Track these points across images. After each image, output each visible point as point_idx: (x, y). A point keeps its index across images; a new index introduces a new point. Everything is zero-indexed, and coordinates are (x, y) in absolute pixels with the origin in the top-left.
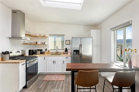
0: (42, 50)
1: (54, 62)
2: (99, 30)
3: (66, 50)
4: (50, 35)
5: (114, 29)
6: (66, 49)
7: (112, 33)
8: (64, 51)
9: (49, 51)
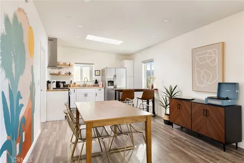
0: (65, 82)
1: (86, 95)
2: (132, 61)
3: (96, 82)
4: (76, 63)
5: (144, 62)
6: (96, 80)
7: (143, 65)
8: (93, 83)
9: (75, 84)
